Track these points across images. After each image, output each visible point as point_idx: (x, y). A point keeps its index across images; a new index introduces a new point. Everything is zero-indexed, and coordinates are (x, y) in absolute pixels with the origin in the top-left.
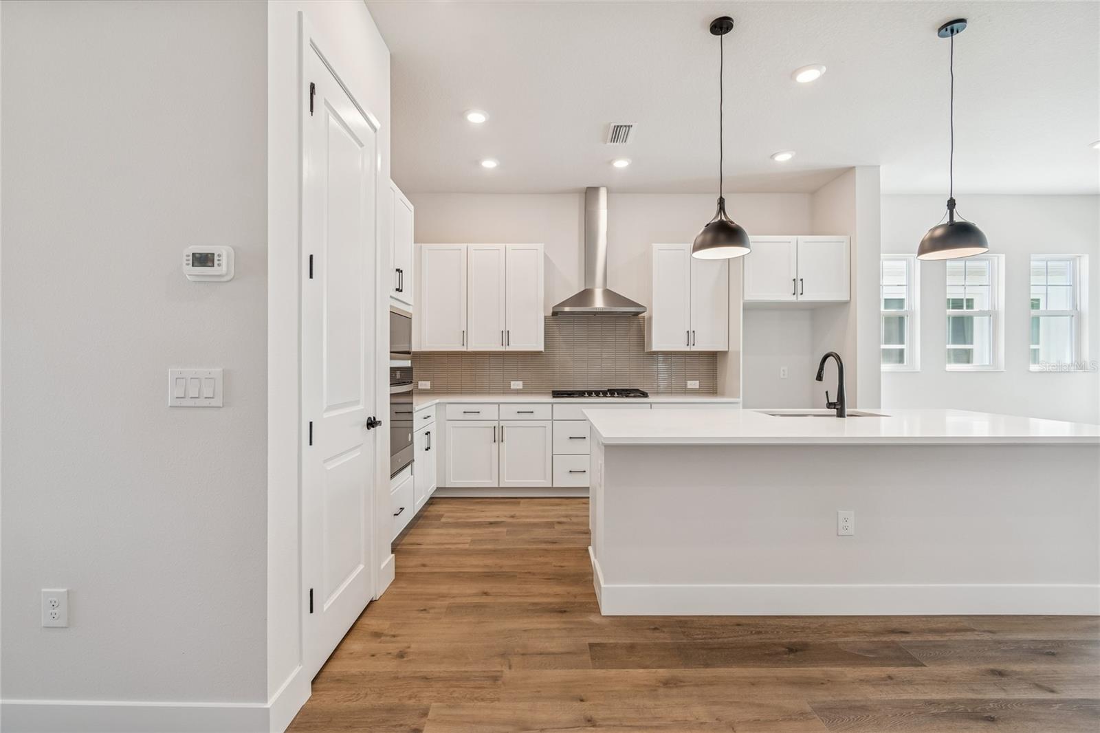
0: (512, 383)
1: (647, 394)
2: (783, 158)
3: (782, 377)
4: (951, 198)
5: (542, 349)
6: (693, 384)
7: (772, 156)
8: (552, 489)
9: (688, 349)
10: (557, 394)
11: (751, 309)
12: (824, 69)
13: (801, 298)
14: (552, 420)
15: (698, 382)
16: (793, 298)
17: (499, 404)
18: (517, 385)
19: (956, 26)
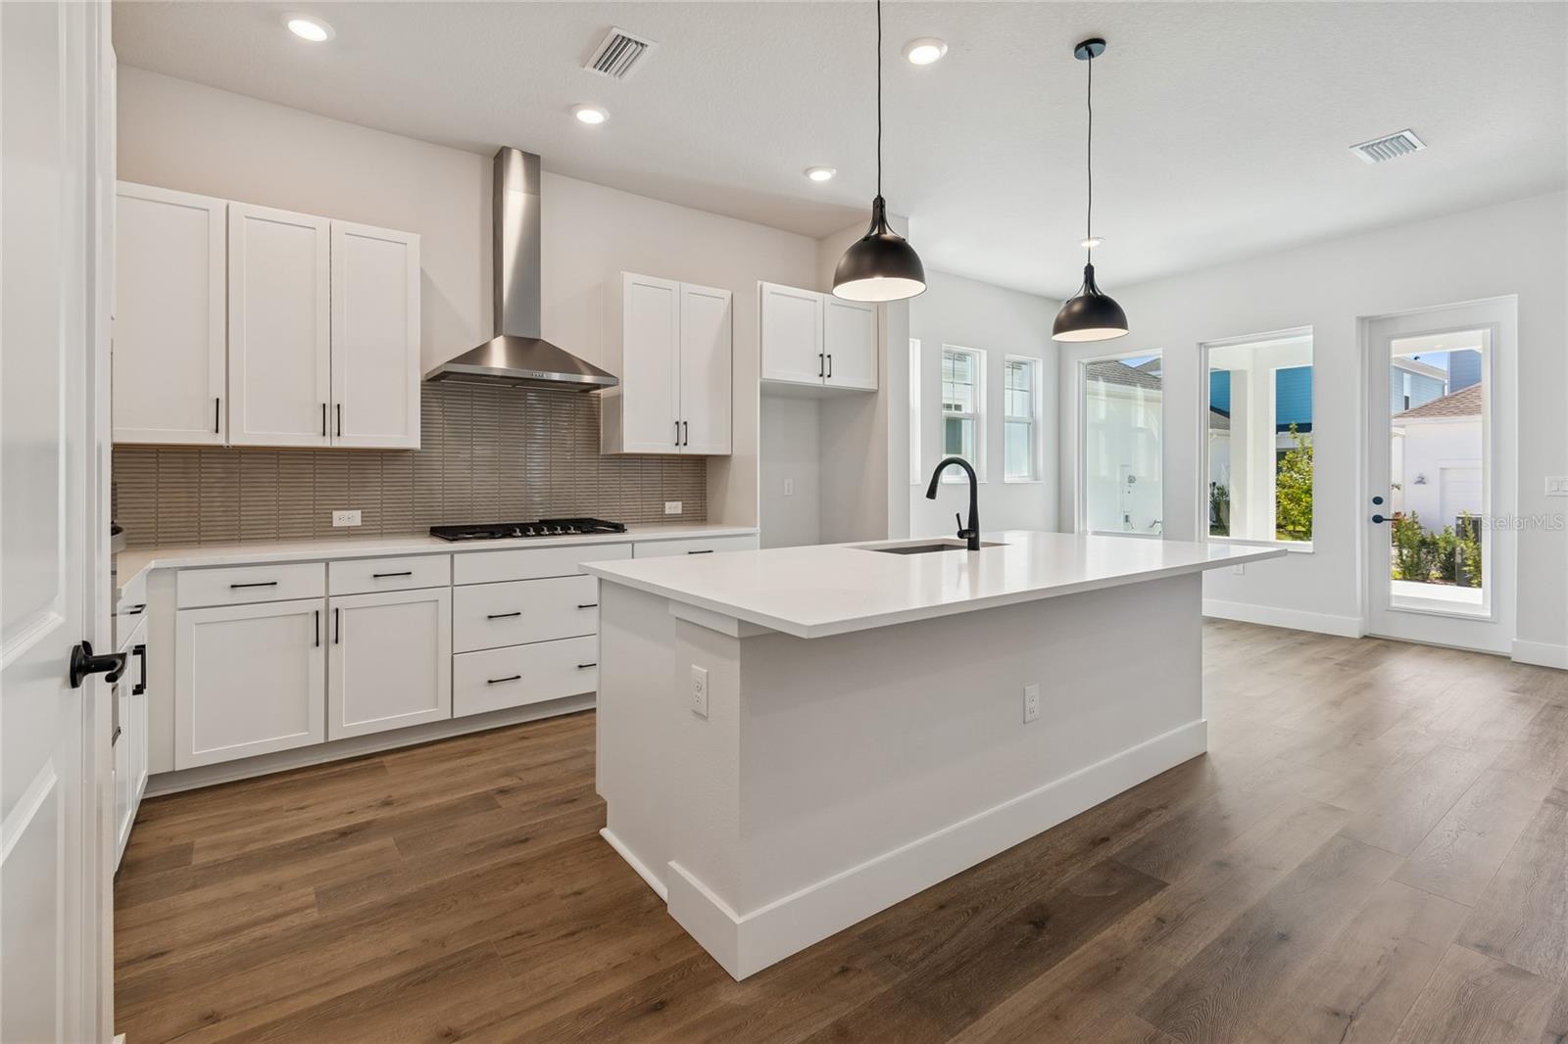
0: (336, 514)
1: (623, 525)
2: (820, 176)
3: (786, 493)
4: (1089, 264)
5: (415, 443)
6: (673, 508)
7: (807, 171)
8: (453, 722)
9: (676, 451)
10: (440, 532)
11: (773, 393)
12: (945, 49)
13: (828, 382)
14: (453, 585)
15: (680, 503)
16: (818, 381)
17: (327, 562)
18: (344, 518)
19: (1093, 46)
